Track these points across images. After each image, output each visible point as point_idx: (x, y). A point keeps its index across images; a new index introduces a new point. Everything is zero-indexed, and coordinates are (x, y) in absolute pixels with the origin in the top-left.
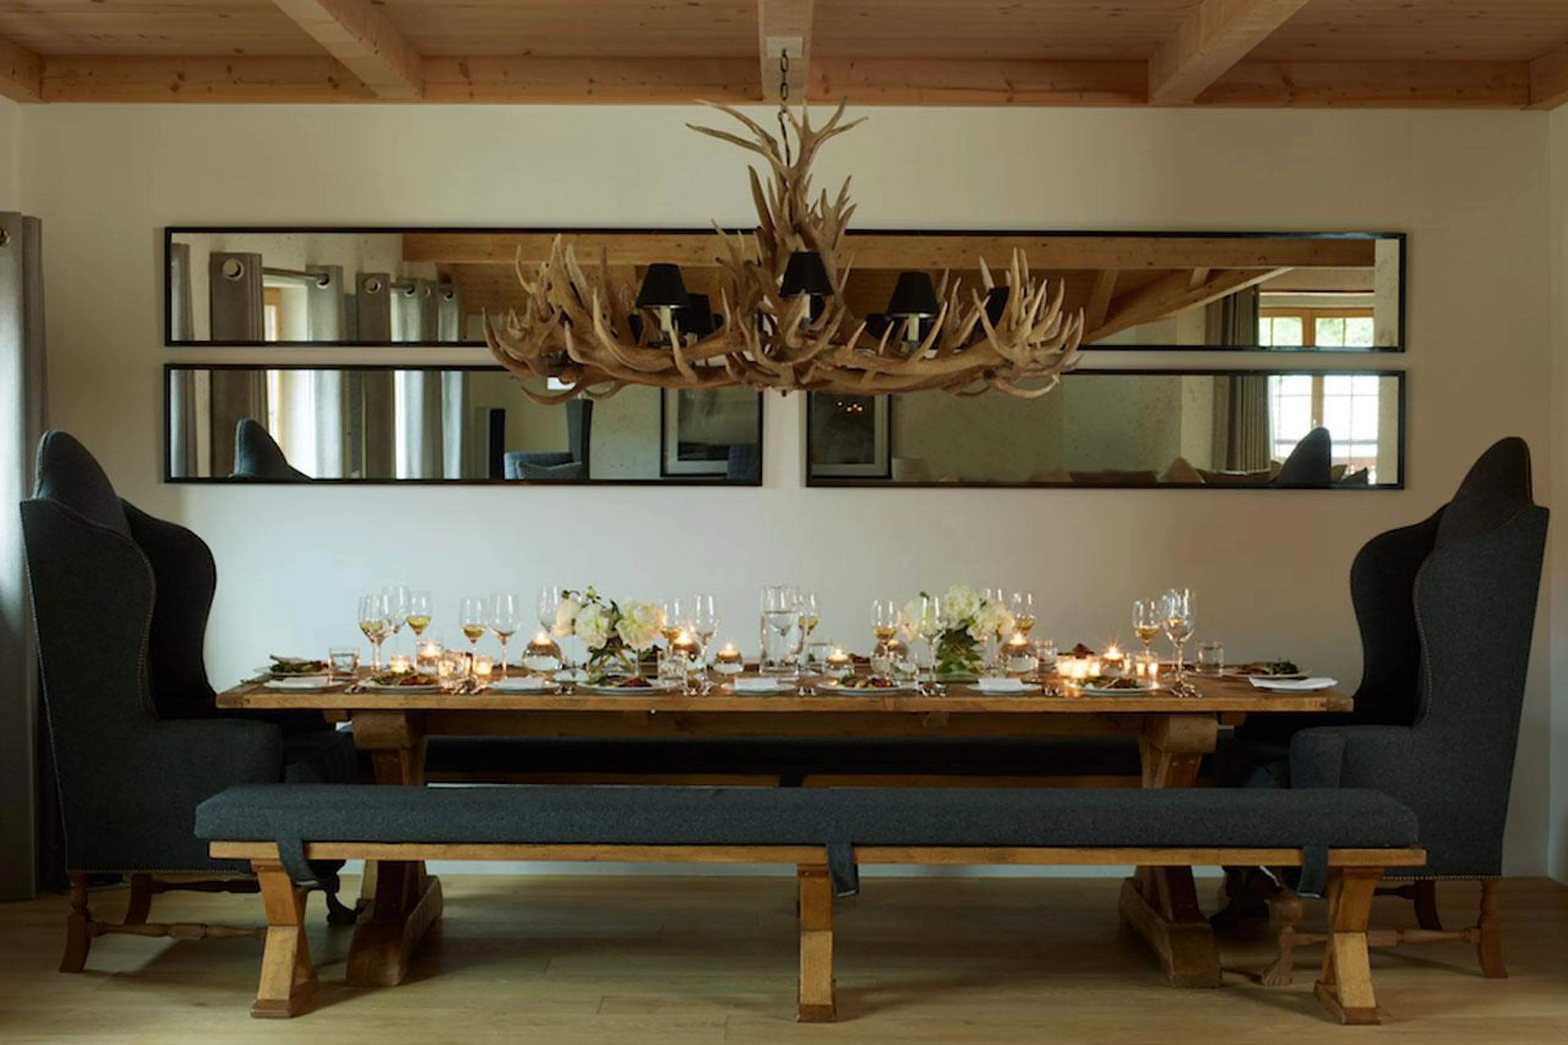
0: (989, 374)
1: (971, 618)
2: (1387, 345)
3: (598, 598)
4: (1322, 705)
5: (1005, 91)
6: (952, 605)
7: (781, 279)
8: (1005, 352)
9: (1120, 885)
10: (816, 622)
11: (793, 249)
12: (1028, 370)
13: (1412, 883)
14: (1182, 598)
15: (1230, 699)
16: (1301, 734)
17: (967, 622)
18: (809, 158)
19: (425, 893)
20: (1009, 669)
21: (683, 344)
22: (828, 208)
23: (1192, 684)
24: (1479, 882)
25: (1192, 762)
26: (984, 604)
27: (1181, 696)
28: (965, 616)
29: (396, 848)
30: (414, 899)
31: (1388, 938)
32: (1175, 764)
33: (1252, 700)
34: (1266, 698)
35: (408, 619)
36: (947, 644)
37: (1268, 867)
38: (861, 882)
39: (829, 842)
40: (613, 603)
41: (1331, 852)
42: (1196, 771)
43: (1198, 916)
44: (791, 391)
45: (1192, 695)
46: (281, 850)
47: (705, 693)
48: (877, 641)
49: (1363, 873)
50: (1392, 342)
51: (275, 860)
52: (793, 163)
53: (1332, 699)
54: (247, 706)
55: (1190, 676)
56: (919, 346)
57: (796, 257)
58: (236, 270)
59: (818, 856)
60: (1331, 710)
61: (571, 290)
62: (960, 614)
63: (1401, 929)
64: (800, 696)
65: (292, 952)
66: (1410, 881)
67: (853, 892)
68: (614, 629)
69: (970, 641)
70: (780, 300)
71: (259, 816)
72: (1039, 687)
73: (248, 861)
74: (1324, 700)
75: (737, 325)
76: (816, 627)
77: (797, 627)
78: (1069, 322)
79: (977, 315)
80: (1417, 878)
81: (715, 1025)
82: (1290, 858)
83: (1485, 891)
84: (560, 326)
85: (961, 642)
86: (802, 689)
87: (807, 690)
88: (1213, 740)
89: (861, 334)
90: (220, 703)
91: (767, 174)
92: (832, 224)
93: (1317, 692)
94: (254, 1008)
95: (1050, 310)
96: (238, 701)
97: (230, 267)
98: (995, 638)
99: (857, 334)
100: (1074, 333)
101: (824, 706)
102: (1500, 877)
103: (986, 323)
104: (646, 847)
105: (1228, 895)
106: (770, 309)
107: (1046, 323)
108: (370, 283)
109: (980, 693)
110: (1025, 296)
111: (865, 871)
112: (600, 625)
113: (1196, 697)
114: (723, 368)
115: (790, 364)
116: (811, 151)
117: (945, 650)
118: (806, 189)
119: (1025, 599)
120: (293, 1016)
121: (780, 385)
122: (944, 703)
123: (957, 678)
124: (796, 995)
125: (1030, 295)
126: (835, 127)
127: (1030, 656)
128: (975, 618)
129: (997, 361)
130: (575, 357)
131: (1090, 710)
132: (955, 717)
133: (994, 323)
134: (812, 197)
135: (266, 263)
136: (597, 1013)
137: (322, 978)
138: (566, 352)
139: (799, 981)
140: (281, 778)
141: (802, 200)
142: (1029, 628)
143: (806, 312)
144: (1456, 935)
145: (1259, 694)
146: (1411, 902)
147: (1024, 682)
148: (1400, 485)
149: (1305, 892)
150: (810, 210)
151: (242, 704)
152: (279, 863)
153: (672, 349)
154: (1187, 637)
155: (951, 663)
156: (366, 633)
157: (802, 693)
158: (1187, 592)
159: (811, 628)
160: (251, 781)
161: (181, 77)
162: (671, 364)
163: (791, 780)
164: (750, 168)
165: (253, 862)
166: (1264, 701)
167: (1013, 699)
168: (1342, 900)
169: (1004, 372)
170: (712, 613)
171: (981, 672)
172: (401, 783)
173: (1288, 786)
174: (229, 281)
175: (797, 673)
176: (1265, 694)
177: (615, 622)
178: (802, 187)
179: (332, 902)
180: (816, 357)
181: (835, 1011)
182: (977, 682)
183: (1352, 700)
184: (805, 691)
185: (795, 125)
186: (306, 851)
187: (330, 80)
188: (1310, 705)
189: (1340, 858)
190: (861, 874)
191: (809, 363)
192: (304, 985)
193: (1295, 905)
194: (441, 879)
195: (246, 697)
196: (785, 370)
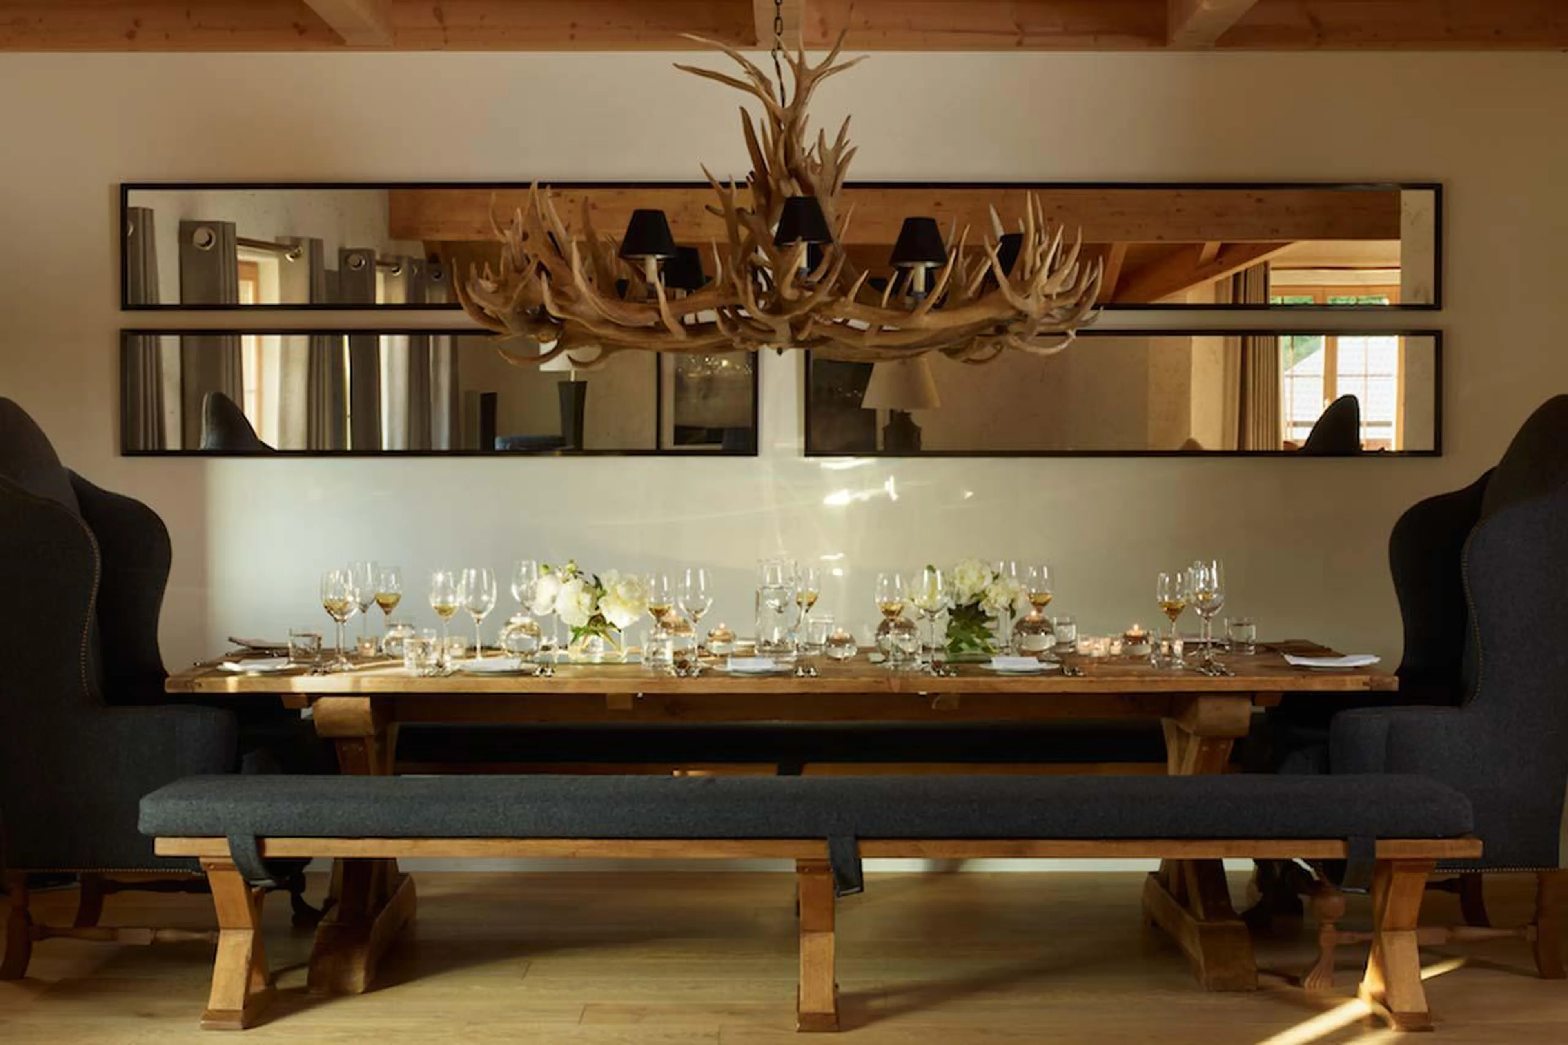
0: (1001, 329)
1: (984, 592)
2: (1422, 302)
3: (581, 573)
4: (1365, 684)
5: (1015, 34)
6: (962, 578)
7: (775, 228)
8: (1019, 302)
9: (1144, 880)
10: (816, 599)
11: (789, 195)
12: (1042, 324)
13: (1457, 876)
14: (1210, 570)
15: (1265, 678)
16: (1343, 715)
17: (979, 597)
18: (806, 98)
19: (395, 892)
20: (1024, 647)
21: (670, 298)
22: (826, 149)
23: (1222, 662)
24: (1534, 876)
25: (1223, 746)
26: (996, 577)
27: (1211, 674)
28: (977, 591)
29: (359, 843)
30: (383, 900)
31: (1437, 936)
32: (1205, 749)
33: (1288, 678)
34: (1304, 677)
35: (375, 598)
36: (957, 621)
37: (1306, 861)
38: (866, 878)
39: (831, 835)
40: (596, 578)
41: (1379, 843)
42: (1227, 757)
43: (1227, 912)
44: (787, 348)
45: (1223, 673)
46: (232, 846)
47: (695, 674)
48: (884, 617)
49: (1412, 865)
50: (1427, 299)
51: (226, 857)
52: (788, 103)
53: (1376, 678)
54: (198, 690)
55: (1218, 654)
56: (926, 297)
57: (792, 201)
58: (207, 238)
59: (819, 850)
60: (1374, 689)
61: (550, 240)
62: (970, 588)
63: (1451, 926)
64: (798, 677)
65: (247, 957)
66: (1455, 874)
67: (857, 889)
68: (597, 608)
69: (982, 616)
70: (774, 249)
71: (208, 810)
72: (1057, 666)
73: (196, 858)
74: (1366, 678)
75: (730, 278)
76: (816, 604)
77: (795, 603)
78: (1088, 270)
79: (989, 263)
80: (1463, 871)
81: (707, 1035)
82: (1334, 850)
83: (1541, 884)
84: (537, 278)
85: (973, 619)
86: (800, 670)
87: (806, 670)
88: (1247, 723)
89: (862, 284)
90: (170, 687)
91: (759, 115)
92: (830, 168)
93: (1358, 670)
94: (203, 1019)
95: (1067, 258)
96: (189, 685)
97: (201, 236)
98: (1009, 613)
99: (858, 284)
100: (1092, 283)
101: (825, 687)
102: (1556, 870)
103: (999, 272)
104: (631, 842)
105: (1260, 890)
106: (765, 261)
107: (1063, 271)
108: (354, 259)
109: (993, 673)
110: (1040, 243)
111: (871, 866)
112: (582, 602)
113: (1227, 675)
114: (713, 324)
115: (787, 317)
116: (808, 90)
117: (953, 628)
118: (802, 130)
119: (1040, 571)
120: (245, 1028)
121: (777, 343)
122: (955, 683)
123: (968, 658)
124: (795, 1002)
125: (1044, 242)
126: (833, 65)
127: (1046, 633)
128: (987, 592)
129: (1009, 314)
130: (553, 311)
131: (1114, 689)
132: (968, 699)
133: (1007, 271)
134: (808, 141)
135: (240, 233)
136: (580, 1022)
137: (281, 985)
138: (543, 307)
139: (799, 987)
140: (235, 768)
141: (798, 142)
142: (1045, 604)
143: (802, 261)
144: (1510, 933)
145: (1295, 672)
146: (1456, 897)
147: (1041, 661)
148: (1437, 452)
149: (1350, 887)
150: (806, 153)
151: (192, 688)
152: (230, 861)
153: (658, 303)
154: (1217, 612)
155: (961, 641)
156: (329, 612)
157: (801, 673)
158: (1215, 564)
159: (810, 604)
160: (204, 771)
161: (137, 23)
162: (657, 319)
163: (791, 768)
164: (743, 110)
165: (202, 860)
166: (1302, 681)
167: (1030, 679)
168: (1390, 895)
169: (1015, 327)
170: (703, 588)
171: (994, 651)
172: (368, 773)
173: (1328, 772)
174: (199, 250)
175: (795, 653)
176: (1302, 673)
177: (598, 599)
178: (798, 129)
179: (297, 903)
180: (813, 310)
181: (838, 1019)
182: (990, 661)
183: (1397, 678)
184: (804, 671)
185: (790, 61)
186: (260, 846)
187: (296, 26)
188: (1352, 684)
189: (1386, 849)
190: (865, 869)
191: (807, 317)
192: (262, 994)
193: (1335, 902)
194: (415, 878)
195: (197, 681)
196: (782, 325)
